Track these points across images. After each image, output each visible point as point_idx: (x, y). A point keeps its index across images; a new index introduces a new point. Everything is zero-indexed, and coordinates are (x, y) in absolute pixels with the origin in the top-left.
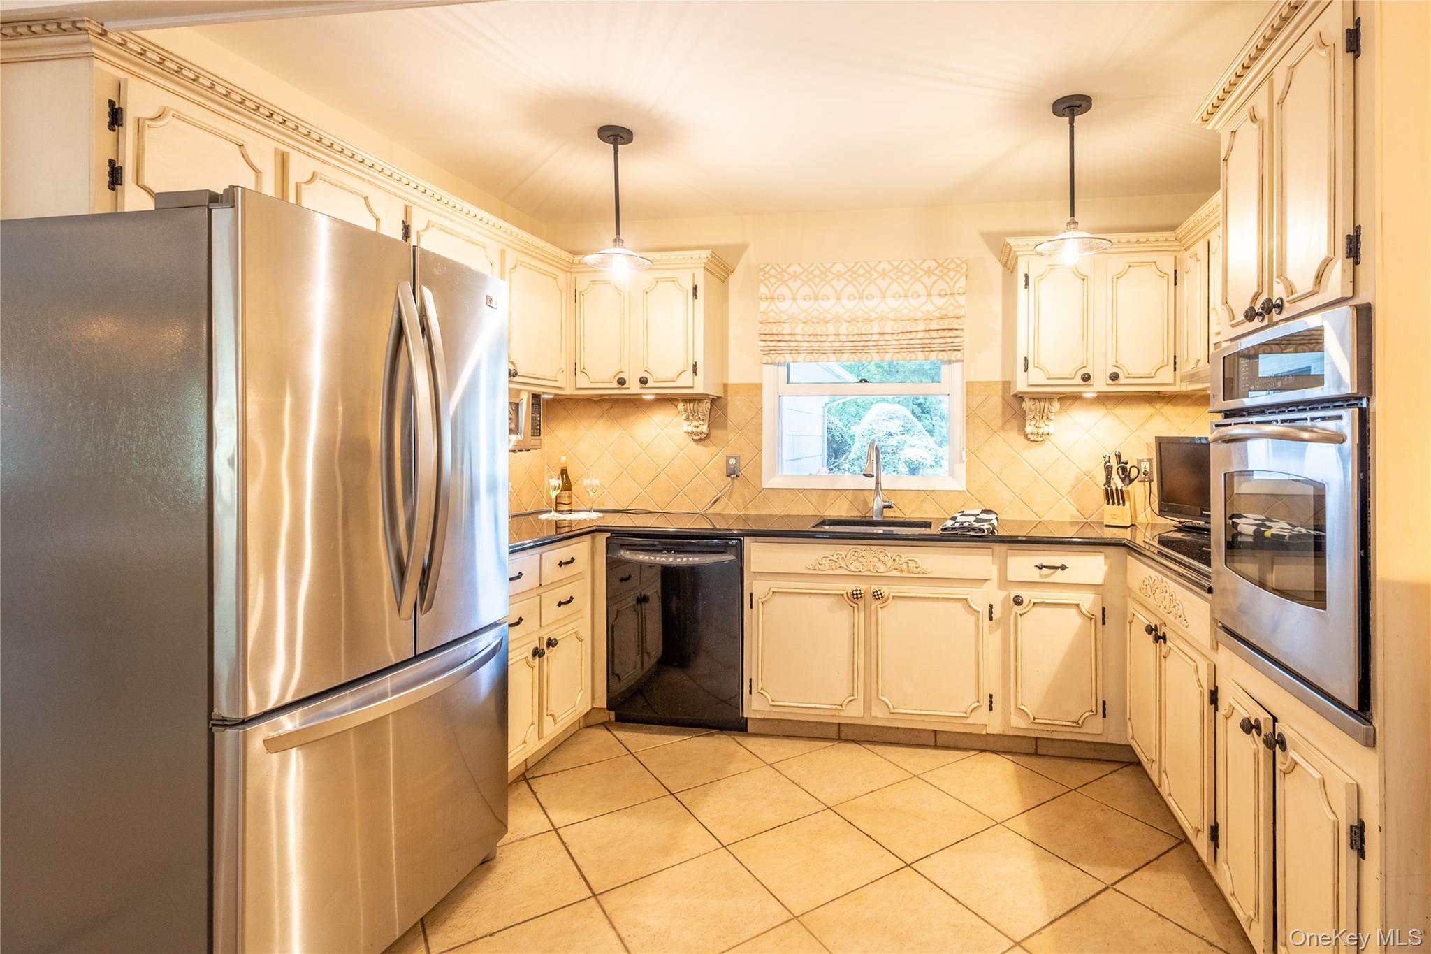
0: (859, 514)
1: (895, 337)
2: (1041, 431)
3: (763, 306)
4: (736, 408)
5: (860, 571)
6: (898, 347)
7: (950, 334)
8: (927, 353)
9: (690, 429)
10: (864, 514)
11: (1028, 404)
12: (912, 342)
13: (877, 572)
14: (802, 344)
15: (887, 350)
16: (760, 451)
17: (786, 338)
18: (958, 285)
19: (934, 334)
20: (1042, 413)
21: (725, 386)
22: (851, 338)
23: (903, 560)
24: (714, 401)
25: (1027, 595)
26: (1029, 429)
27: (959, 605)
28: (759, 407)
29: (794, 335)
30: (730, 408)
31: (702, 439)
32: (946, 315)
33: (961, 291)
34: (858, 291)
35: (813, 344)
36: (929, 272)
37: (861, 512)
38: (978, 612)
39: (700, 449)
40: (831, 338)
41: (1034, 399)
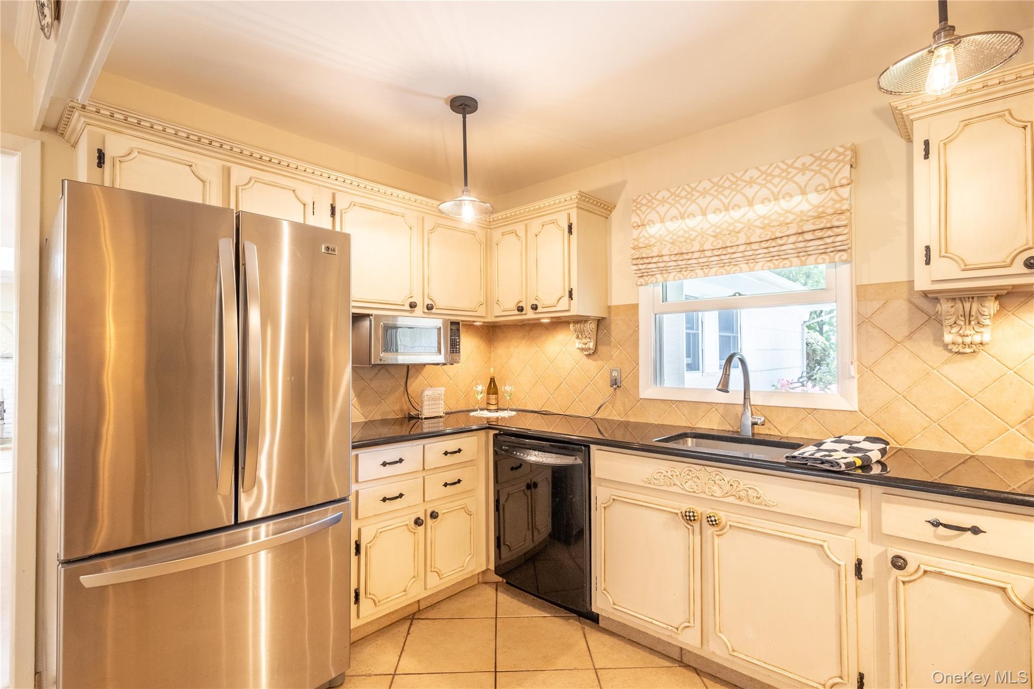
0: (731, 429)
1: (764, 245)
2: (968, 340)
3: (635, 233)
4: (617, 328)
5: (694, 492)
6: (767, 255)
7: (830, 233)
8: (803, 259)
9: (581, 346)
10: (735, 429)
11: (945, 307)
12: (783, 248)
13: (712, 495)
14: (669, 264)
15: (757, 260)
16: (638, 364)
17: (655, 260)
18: (839, 176)
19: (809, 236)
20: (968, 318)
21: (609, 307)
22: (716, 253)
23: (741, 487)
24: (600, 321)
25: (913, 557)
26: (948, 338)
27: (813, 551)
28: (636, 325)
29: (662, 256)
30: (613, 326)
31: (593, 354)
32: (823, 212)
33: (844, 182)
34: (724, 204)
35: (680, 263)
36: (804, 169)
37: (732, 427)
38: (839, 565)
39: (591, 364)
40: (696, 255)
41: (954, 299)
